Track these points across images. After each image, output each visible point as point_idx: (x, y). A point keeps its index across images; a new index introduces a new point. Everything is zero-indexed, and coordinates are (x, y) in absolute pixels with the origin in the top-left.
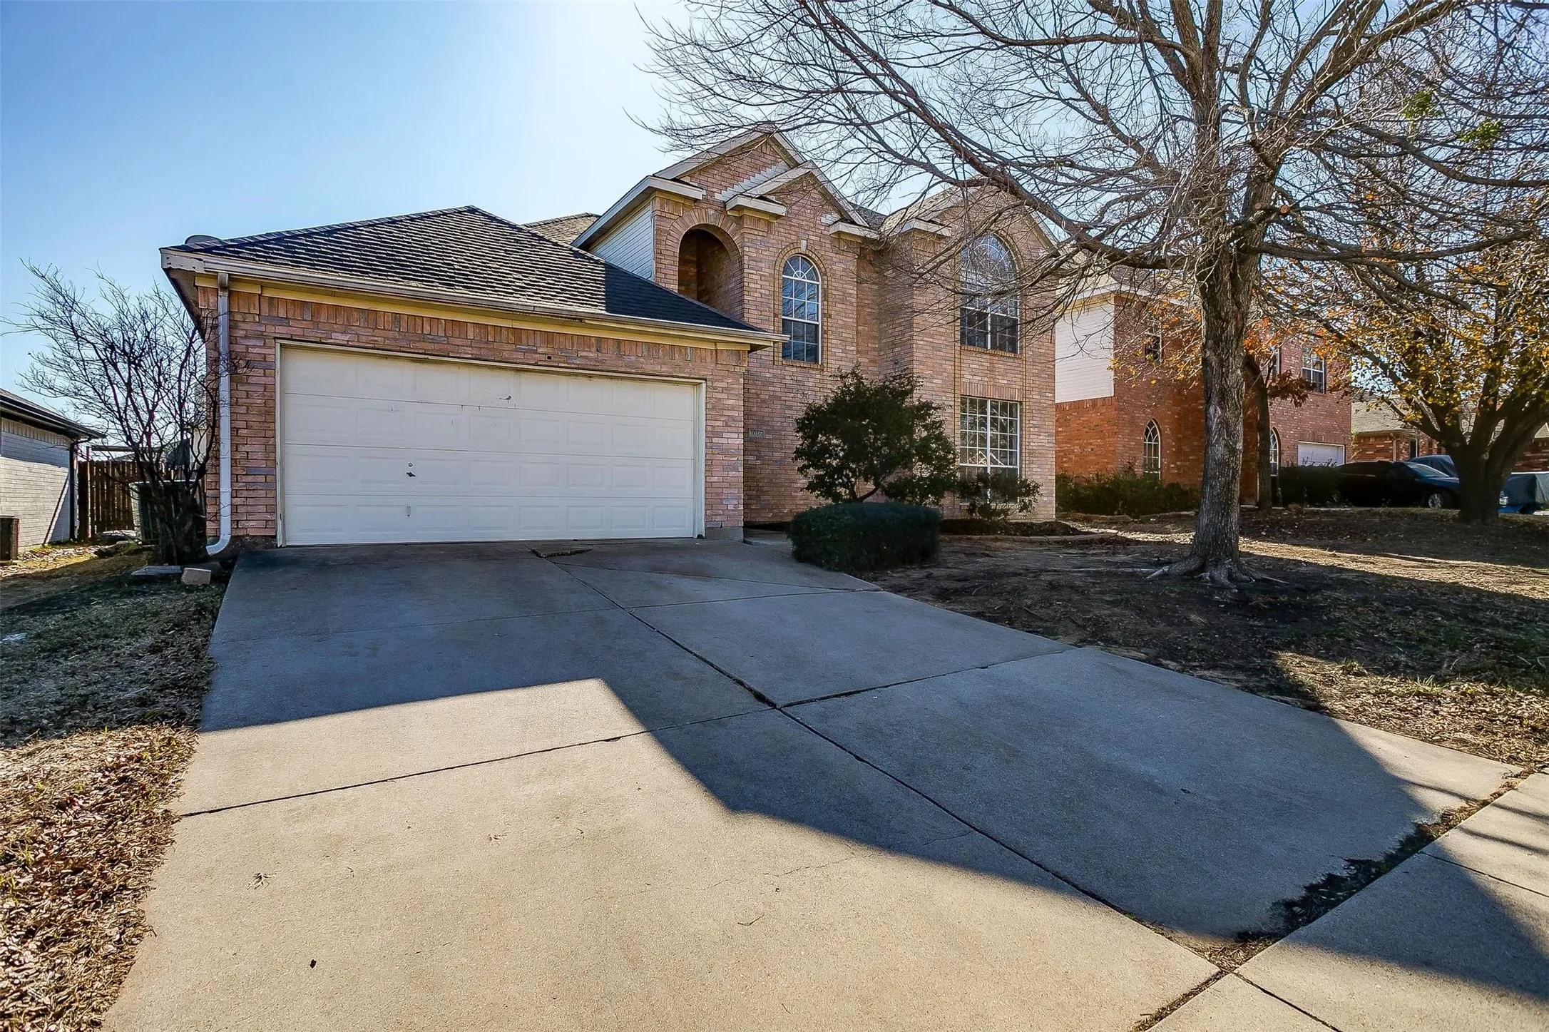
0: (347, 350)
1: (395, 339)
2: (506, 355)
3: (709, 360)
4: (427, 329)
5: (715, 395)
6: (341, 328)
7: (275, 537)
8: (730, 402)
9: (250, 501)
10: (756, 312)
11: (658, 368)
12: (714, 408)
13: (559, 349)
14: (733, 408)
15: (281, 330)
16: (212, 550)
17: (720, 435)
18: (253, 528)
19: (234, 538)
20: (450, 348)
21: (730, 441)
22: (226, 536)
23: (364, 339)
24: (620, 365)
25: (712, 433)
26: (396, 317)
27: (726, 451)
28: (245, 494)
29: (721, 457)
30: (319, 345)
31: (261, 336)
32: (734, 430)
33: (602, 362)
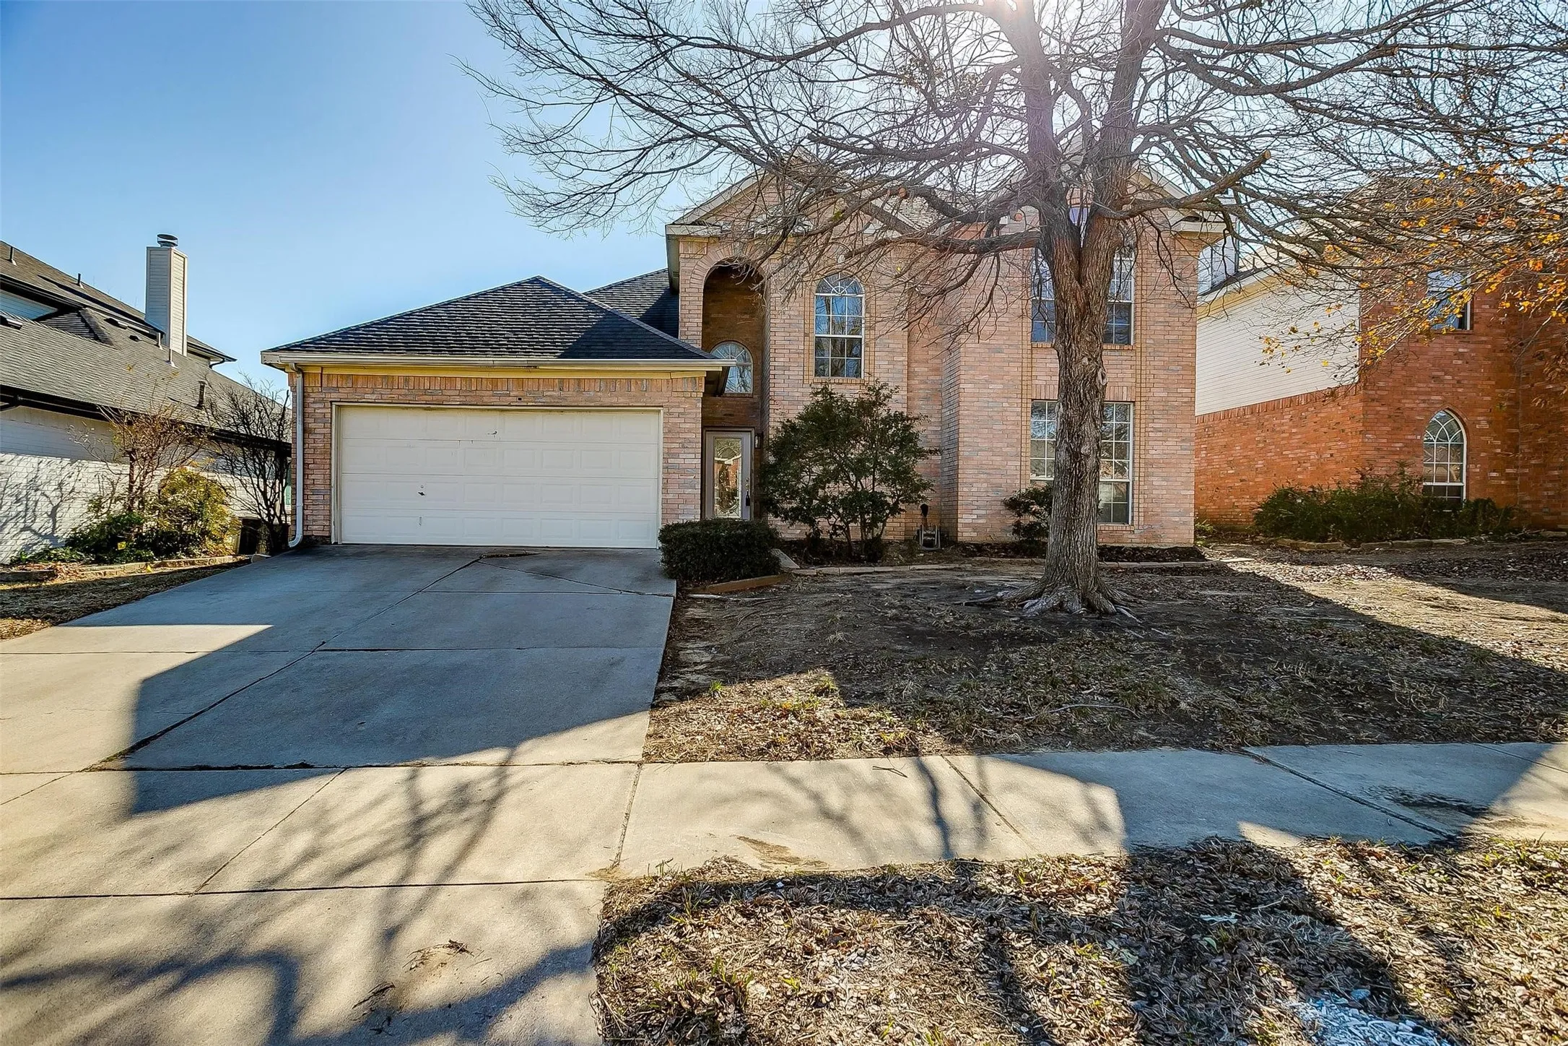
0: (374, 405)
1: (405, 395)
2: (485, 399)
3: (664, 389)
4: (427, 386)
5: (672, 420)
6: (371, 391)
7: (330, 537)
8: (687, 426)
9: (315, 512)
10: (783, 334)
11: (615, 400)
12: (669, 432)
13: (528, 391)
14: (690, 431)
15: (334, 396)
16: (292, 544)
17: (676, 456)
18: (316, 530)
19: (305, 537)
20: (444, 398)
21: (687, 461)
22: (299, 536)
23: (385, 397)
24: (581, 400)
25: (669, 454)
26: (407, 379)
27: (683, 471)
28: (312, 507)
29: (677, 476)
30: (358, 404)
31: (322, 401)
32: (690, 450)
33: (565, 399)
